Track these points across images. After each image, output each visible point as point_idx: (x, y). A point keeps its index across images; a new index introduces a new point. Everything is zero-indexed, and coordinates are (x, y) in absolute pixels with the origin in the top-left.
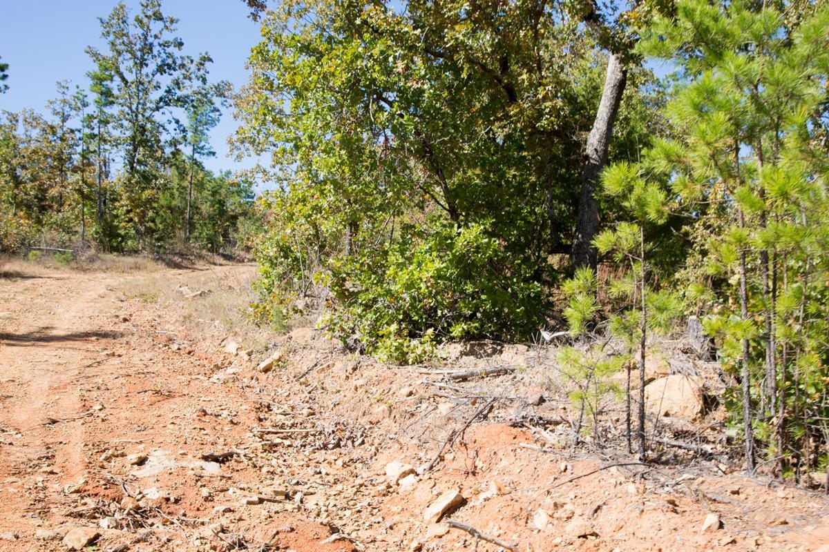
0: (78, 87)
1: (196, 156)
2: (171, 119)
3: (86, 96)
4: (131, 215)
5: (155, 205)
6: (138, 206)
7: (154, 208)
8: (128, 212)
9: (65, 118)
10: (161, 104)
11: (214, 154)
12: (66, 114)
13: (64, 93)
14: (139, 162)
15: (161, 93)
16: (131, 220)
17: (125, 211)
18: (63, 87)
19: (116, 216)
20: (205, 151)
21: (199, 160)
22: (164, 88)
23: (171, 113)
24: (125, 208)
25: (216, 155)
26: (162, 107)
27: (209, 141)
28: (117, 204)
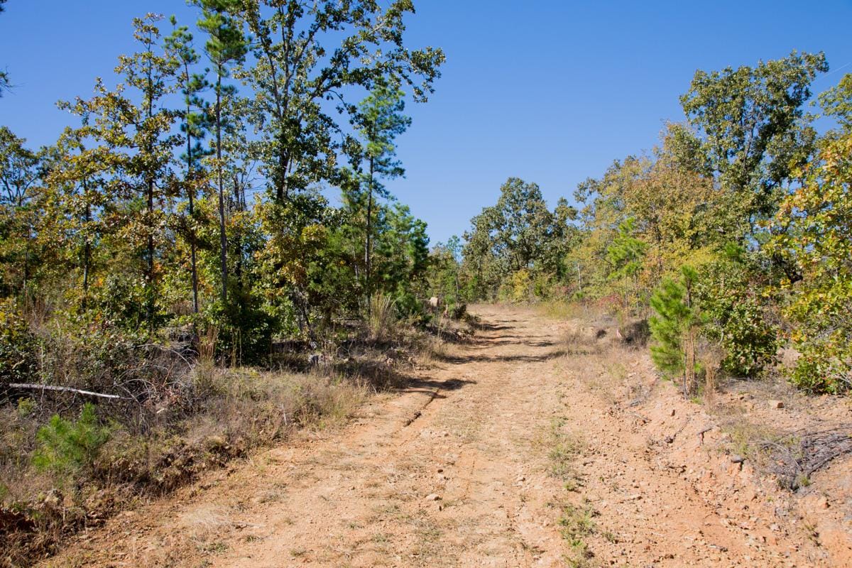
0: (174, 22)
1: (376, 175)
2: (342, 106)
3: (190, 38)
4: (284, 271)
5: (320, 253)
6: (294, 256)
7: (319, 258)
8: (278, 266)
9: (153, 91)
10: (326, 83)
11: (402, 171)
12: (155, 82)
13: (148, 41)
14: (294, 183)
15: (325, 63)
16: (283, 282)
17: (272, 266)
18: (148, 30)
19: (258, 277)
20: (391, 168)
21: (380, 181)
22: (330, 54)
23: (341, 97)
24: (272, 261)
25: (406, 173)
26: (326, 89)
27: (396, 151)
28: (257, 254)
